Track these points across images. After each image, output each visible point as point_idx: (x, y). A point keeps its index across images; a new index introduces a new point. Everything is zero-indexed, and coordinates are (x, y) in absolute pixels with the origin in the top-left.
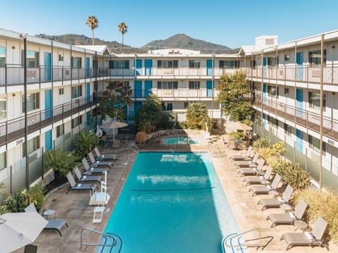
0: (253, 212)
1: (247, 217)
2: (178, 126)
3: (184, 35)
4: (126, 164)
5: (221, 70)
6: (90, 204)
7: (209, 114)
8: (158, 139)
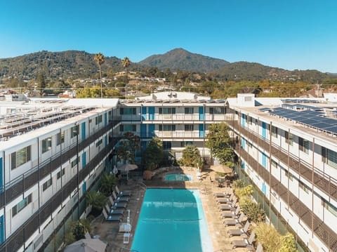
0: (223, 239)
1: (219, 242)
2: (176, 164)
3: (182, 49)
4: (138, 199)
5: (211, 116)
6: (120, 231)
7: (201, 153)
8: (160, 176)
